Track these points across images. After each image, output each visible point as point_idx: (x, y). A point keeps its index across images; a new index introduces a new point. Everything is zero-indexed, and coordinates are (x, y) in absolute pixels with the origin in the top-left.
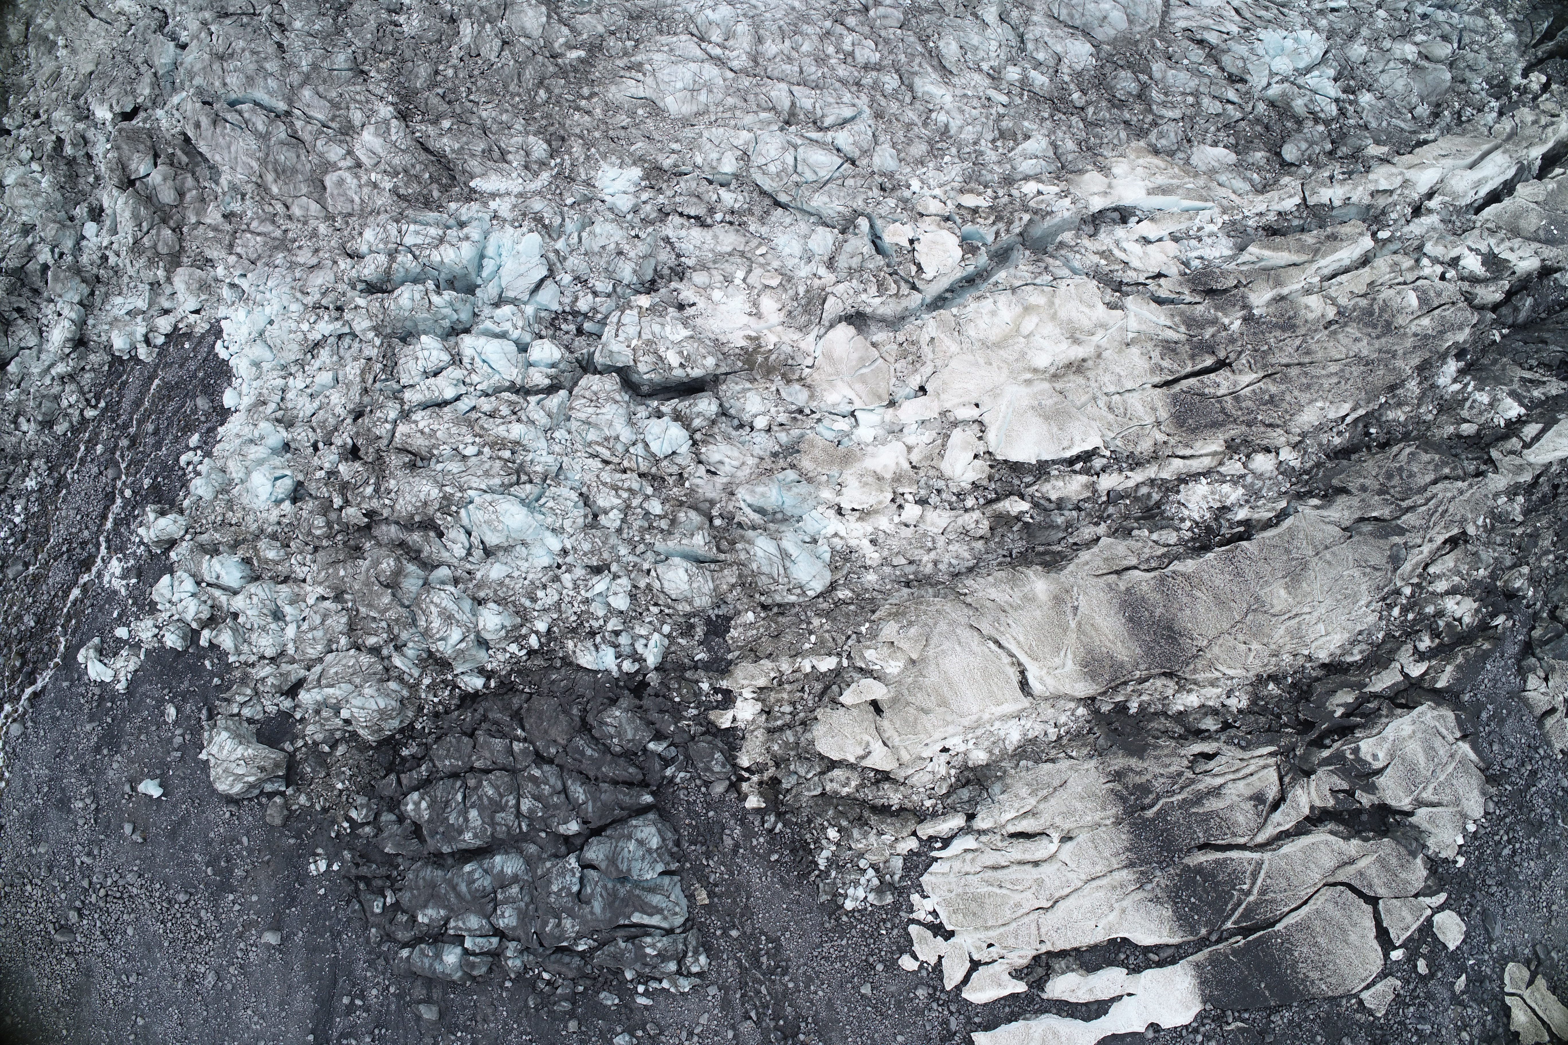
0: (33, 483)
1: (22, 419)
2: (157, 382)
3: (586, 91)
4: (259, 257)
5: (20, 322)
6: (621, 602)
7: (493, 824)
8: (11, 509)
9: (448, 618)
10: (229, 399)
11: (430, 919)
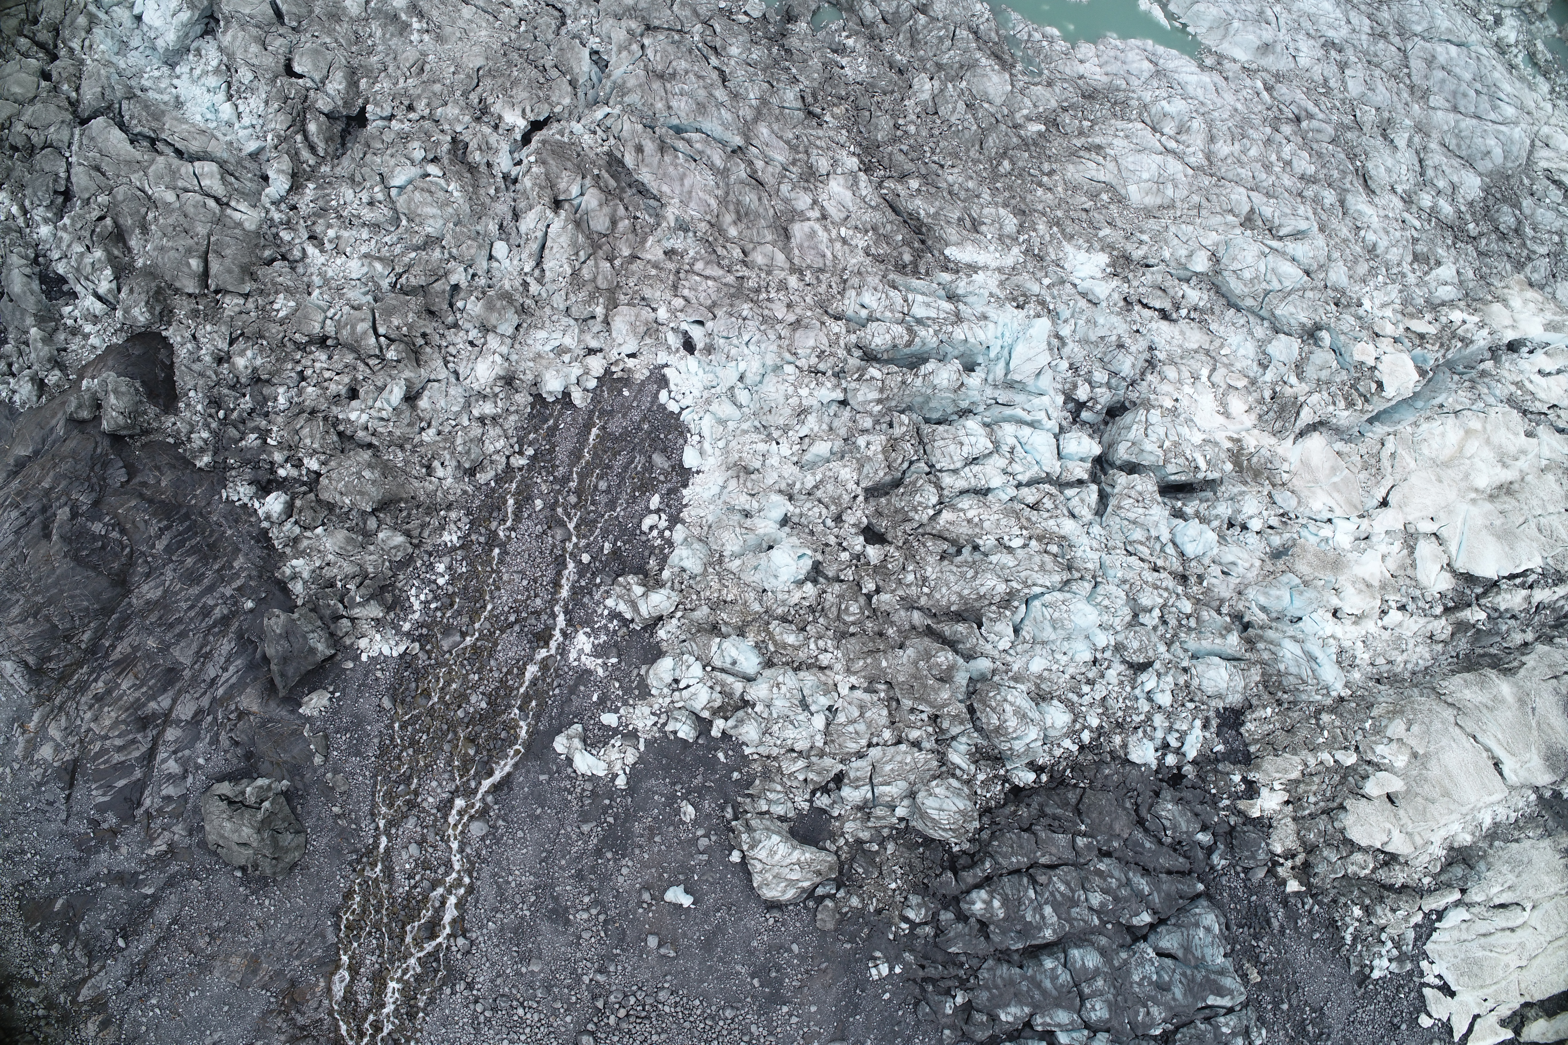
0: (455, 539)
1: (436, 464)
2: (594, 431)
3: (1046, 167)
4: (714, 304)
5: (428, 349)
6: (1164, 699)
7: (1070, 920)
8: (431, 567)
9: (1023, 717)
10: (690, 458)
11: (1015, 1017)
